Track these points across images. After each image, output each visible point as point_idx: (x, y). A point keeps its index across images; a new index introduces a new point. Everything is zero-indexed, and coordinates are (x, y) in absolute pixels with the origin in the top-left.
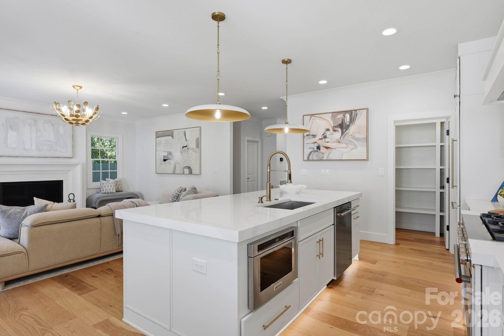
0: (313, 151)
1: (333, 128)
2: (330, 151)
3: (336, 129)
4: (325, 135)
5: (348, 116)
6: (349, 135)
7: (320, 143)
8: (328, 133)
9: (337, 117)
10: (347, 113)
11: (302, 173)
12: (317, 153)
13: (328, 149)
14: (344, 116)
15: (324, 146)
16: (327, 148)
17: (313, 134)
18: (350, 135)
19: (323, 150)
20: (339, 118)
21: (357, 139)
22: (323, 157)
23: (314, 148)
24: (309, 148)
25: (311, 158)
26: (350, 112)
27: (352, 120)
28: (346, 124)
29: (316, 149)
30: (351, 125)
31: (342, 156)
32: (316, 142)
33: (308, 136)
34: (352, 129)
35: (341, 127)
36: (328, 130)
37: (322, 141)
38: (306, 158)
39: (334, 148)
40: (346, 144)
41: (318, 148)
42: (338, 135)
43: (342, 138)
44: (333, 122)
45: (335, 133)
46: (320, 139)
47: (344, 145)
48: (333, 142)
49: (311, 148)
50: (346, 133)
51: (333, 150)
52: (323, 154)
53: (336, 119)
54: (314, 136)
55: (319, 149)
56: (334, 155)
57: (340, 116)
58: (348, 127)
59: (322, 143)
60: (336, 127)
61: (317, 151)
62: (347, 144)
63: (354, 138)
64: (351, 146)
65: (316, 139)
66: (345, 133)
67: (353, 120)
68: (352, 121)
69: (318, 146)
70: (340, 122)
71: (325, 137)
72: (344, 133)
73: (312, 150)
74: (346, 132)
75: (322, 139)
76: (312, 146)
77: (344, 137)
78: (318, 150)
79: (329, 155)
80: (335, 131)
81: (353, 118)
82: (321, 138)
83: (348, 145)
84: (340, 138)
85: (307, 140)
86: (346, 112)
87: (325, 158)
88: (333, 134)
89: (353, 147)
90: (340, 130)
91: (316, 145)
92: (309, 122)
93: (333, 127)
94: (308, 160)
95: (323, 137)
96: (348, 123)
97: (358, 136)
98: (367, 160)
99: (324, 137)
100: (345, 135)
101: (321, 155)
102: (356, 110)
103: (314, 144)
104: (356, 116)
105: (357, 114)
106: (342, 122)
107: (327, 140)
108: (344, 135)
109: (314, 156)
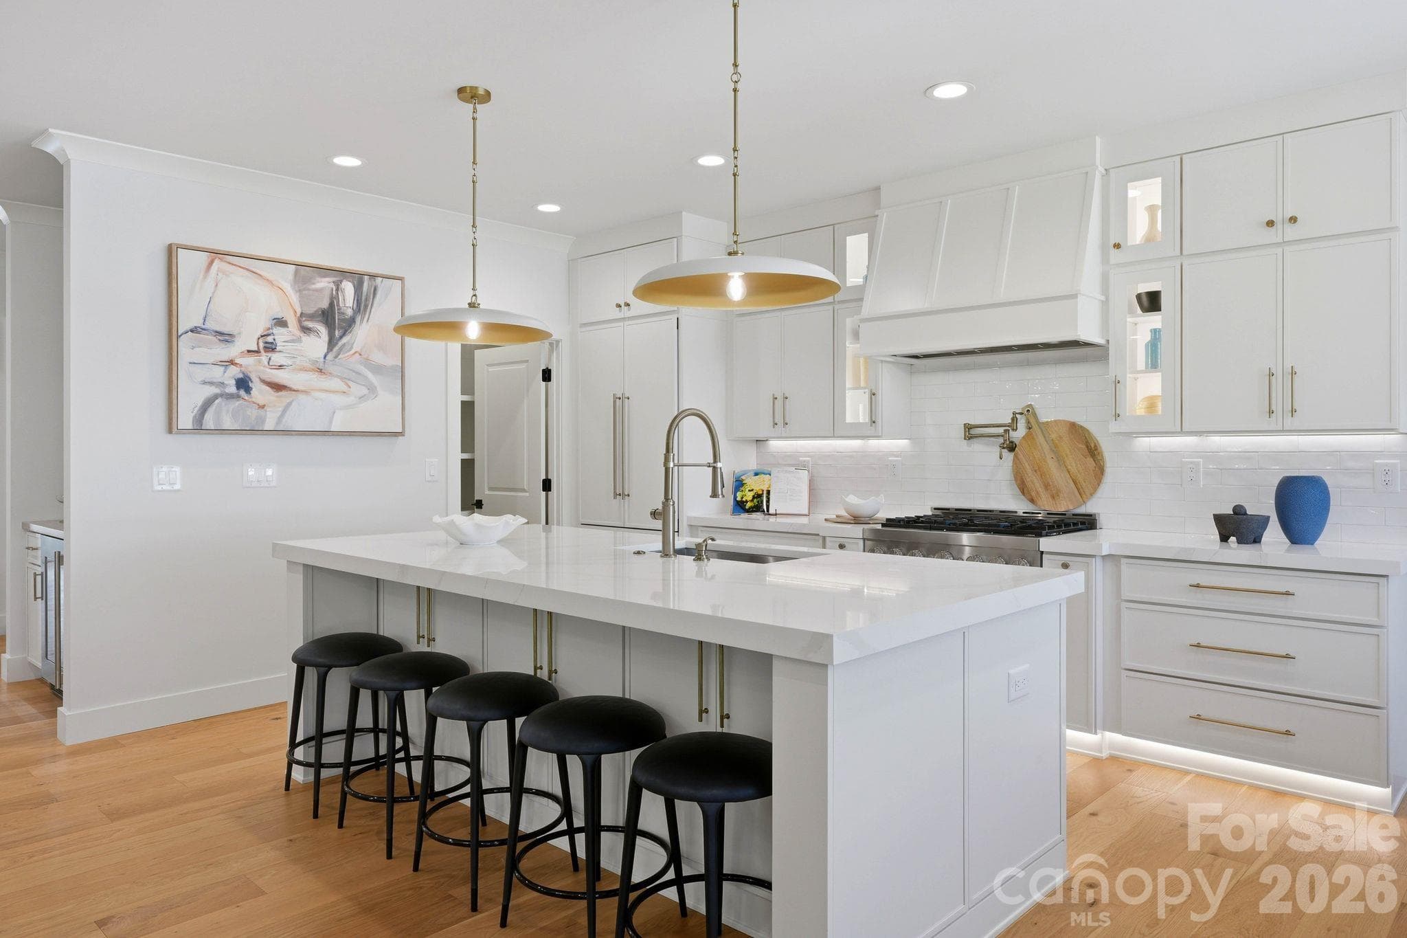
0: (221, 395)
1: (300, 321)
2: (291, 399)
3: (310, 324)
4: (270, 339)
5: (348, 288)
6: (353, 351)
7: (250, 369)
8: (280, 335)
9: (314, 284)
10: (345, 278)
11: (155, 482)
12: (237, 403)
13: (280, 393)
14: (338, 285)
15: (269, 380)
16: (278, 387)
17: (218, 329)
18: (354, 354)
19: (259, 392)
20: (320, 290)
21: (378, 369)
22: (262, 420)
23: (223, 383)
24: (205, 383)
25: (209, 421)
26: (358, 278)
27: (362, 305)
28: (343, 314)
29: (232, 389)
30: (358, 319)
31: (331, 422)
32: (232, 362)
33: (199, 333)
34: (362, 334)
35: (327, 319)
36: (281, 323)
37: (260, 362)
38: (185, 419)
39: (303, 389)
40: (342, 379)
41: (243, 384)
42: (316, 345)
43: (330, 357)
44: (300, 297)
45: (305, 338)
46: (249, 351)
47: (335, 384)
48: (301, 370)
49: (211, 383)
50: (344, 345)
51: (302, 397)
52: (263, 407)
53: (309, 290)
54: (226, 337)
55: (248, 390)
56: (303, 414)
57: (325, 284)
58: (349, 324)
59: (255, 367)
60: (312, 317)
61: (238, 397)
62: (348, 382)
63: (367, 363)
64: (358, 390)
65: (232, 351)
66: (340, 343)
67: (366, 306)
68: (362, 309)
69: (241, 376)
70: (325, 304)
71: (271, 348)
72: (337, 343)
73: (215, 390)
74: (345, 340)
75: (258, 352)
76: (217, 373)
77: (336, 357)
78: (242, 392)
79: (284, 411)
80: (306, 330)
81: (363, 298)
82: (256, 349)
83: (351, 383)
84: (325, 358)
85: (193, 348)
86: (344, 274)
87: (269, 425)
88: (299, 340)
89: (364, 391)
90: (323, 330)
91: (234, 372)
92: (205, 277)
93: (298, 314)
94: (199, 427)
95: (261, 345)
96: (349, 312)
97: (378, 358)
98: (401, 434)
99: (265, 347)
100: (341, 349)
101: (253, 412)
102: (373, 277)
103: (222, 369)
104: (375, 294)
105: (375, 289)
106: (331, 305)
107: (277, 358)
108: (336, 348)
109: (224, 414)
